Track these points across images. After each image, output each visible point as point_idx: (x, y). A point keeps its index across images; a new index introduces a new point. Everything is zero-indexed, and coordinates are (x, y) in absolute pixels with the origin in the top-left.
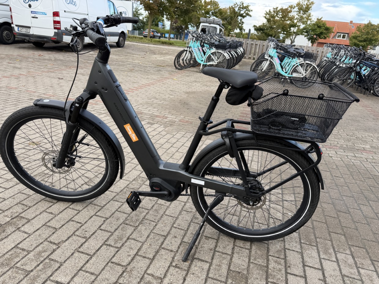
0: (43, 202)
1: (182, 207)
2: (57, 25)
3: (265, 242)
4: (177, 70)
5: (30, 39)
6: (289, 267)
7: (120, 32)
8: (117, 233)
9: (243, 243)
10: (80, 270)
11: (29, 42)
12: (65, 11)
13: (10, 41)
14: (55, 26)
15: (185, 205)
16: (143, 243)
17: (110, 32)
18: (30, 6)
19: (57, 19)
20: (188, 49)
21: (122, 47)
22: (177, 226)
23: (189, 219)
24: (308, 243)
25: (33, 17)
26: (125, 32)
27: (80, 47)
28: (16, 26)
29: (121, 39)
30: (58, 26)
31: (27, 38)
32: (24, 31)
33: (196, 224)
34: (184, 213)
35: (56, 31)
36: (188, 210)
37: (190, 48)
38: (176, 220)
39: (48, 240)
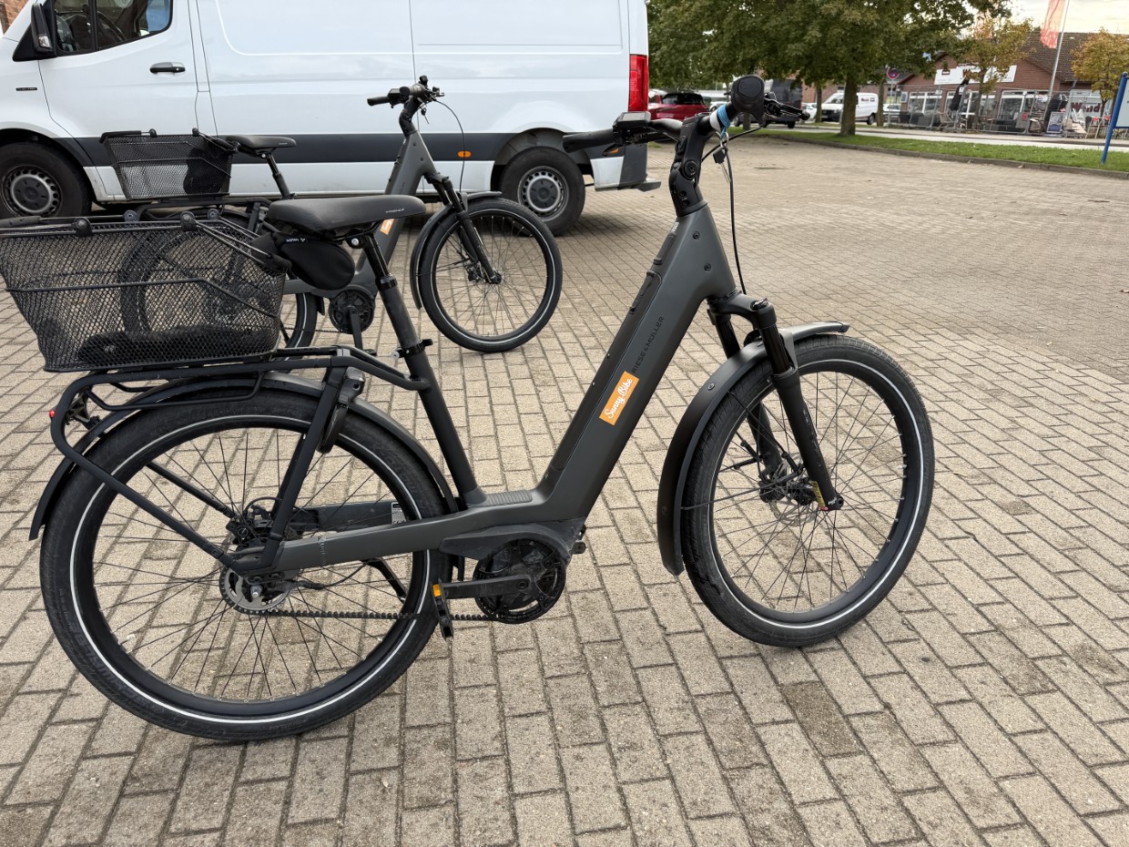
1: (515, 772)
15: (510, 787)
22: (486, 692)
23: (464, 731)
33: (434, 721)
34: (493, 748)
36: (485, 763)
38: (502, 711)
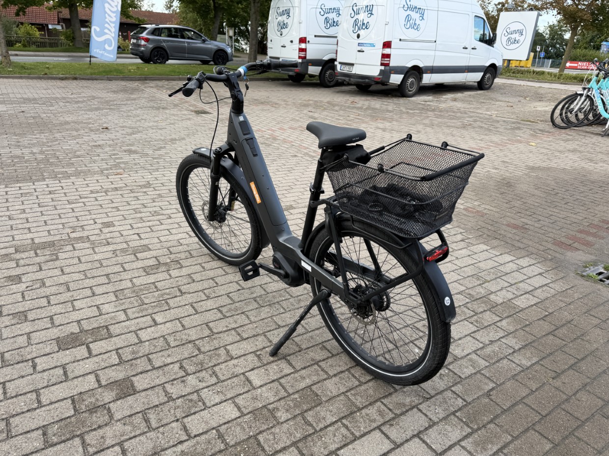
0: (207, 256)
2: (386, 59)
3: (394, 385)
4: (554, 130)
5: (350, 80)
6: (392, 425)
7: (487, 64)
8: (237, 304)
9: (362, 374)
10: (178, 319)
11: (349, 84)
12: (400, 40)
13: (332, 83)
14: (383, 62)
16: (251, 323)
17: (468, 66)
18: (358, 36)
19: (387, 51)
20: (585, 92)
21: (488, 88)
24: (464, 420)
25: (359, 51)
26: (497, 65)
27: (414, 89)
28: (340, 63)
29: (488, 75)
30: (386, 61)
31: (347, 79)
32: (346, 69)
35: (383, 68)
37: (589, 91)
39: (180, 287)
